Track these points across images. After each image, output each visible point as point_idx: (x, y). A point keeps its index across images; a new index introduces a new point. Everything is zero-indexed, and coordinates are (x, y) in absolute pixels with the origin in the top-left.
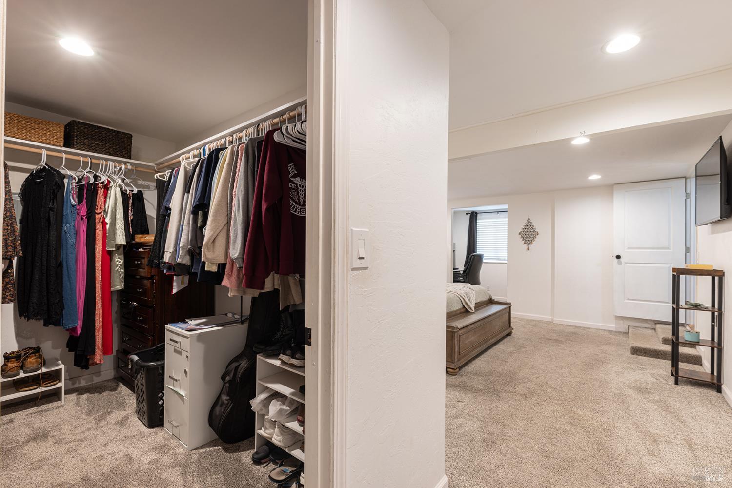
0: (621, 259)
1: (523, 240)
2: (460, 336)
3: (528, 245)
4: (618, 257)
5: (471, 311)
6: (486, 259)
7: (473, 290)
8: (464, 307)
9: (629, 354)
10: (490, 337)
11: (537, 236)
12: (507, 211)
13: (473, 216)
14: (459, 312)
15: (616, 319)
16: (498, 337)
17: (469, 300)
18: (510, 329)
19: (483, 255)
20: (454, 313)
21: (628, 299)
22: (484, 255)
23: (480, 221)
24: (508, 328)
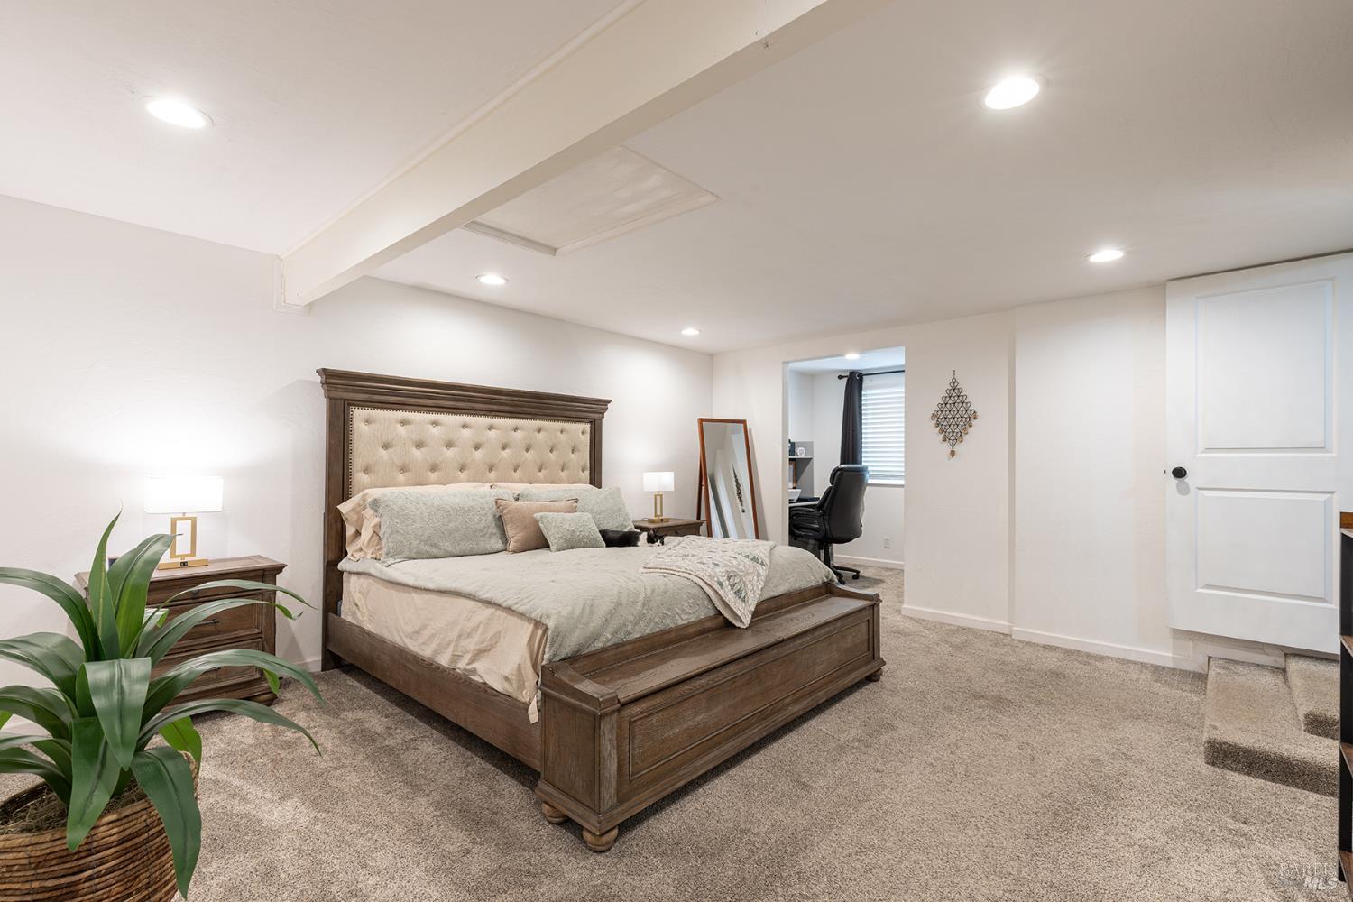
0: (1187, 479)
1: (942, 431)
2: (630, 723)
3: (953, 445)
4: (1179, 473)
5: (738, 624)
6: (873, 477)
7: (762, 564)
8: (719, 613)
9: (1199, 762)
10: (788, 700)
11: (974, 422)
12: (904, 371)
13: (854, 381)
14: (692, 630)
15: (1174, 638)
16: (821, 696)
17: (738, 593)
18: (875, 664)
19: (867, 467)
20: (673, 635)
21: (1208, 586)
22: (869, 469)
23: (869, 392)
24: (868, 663)
